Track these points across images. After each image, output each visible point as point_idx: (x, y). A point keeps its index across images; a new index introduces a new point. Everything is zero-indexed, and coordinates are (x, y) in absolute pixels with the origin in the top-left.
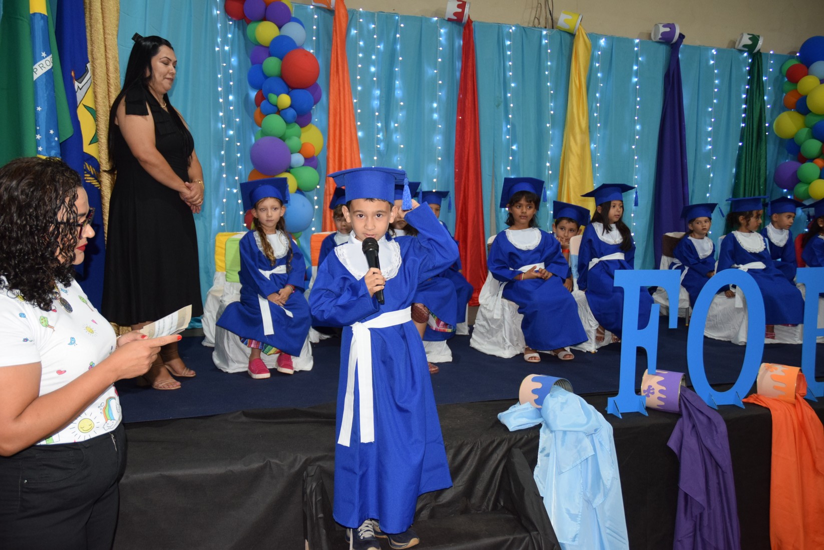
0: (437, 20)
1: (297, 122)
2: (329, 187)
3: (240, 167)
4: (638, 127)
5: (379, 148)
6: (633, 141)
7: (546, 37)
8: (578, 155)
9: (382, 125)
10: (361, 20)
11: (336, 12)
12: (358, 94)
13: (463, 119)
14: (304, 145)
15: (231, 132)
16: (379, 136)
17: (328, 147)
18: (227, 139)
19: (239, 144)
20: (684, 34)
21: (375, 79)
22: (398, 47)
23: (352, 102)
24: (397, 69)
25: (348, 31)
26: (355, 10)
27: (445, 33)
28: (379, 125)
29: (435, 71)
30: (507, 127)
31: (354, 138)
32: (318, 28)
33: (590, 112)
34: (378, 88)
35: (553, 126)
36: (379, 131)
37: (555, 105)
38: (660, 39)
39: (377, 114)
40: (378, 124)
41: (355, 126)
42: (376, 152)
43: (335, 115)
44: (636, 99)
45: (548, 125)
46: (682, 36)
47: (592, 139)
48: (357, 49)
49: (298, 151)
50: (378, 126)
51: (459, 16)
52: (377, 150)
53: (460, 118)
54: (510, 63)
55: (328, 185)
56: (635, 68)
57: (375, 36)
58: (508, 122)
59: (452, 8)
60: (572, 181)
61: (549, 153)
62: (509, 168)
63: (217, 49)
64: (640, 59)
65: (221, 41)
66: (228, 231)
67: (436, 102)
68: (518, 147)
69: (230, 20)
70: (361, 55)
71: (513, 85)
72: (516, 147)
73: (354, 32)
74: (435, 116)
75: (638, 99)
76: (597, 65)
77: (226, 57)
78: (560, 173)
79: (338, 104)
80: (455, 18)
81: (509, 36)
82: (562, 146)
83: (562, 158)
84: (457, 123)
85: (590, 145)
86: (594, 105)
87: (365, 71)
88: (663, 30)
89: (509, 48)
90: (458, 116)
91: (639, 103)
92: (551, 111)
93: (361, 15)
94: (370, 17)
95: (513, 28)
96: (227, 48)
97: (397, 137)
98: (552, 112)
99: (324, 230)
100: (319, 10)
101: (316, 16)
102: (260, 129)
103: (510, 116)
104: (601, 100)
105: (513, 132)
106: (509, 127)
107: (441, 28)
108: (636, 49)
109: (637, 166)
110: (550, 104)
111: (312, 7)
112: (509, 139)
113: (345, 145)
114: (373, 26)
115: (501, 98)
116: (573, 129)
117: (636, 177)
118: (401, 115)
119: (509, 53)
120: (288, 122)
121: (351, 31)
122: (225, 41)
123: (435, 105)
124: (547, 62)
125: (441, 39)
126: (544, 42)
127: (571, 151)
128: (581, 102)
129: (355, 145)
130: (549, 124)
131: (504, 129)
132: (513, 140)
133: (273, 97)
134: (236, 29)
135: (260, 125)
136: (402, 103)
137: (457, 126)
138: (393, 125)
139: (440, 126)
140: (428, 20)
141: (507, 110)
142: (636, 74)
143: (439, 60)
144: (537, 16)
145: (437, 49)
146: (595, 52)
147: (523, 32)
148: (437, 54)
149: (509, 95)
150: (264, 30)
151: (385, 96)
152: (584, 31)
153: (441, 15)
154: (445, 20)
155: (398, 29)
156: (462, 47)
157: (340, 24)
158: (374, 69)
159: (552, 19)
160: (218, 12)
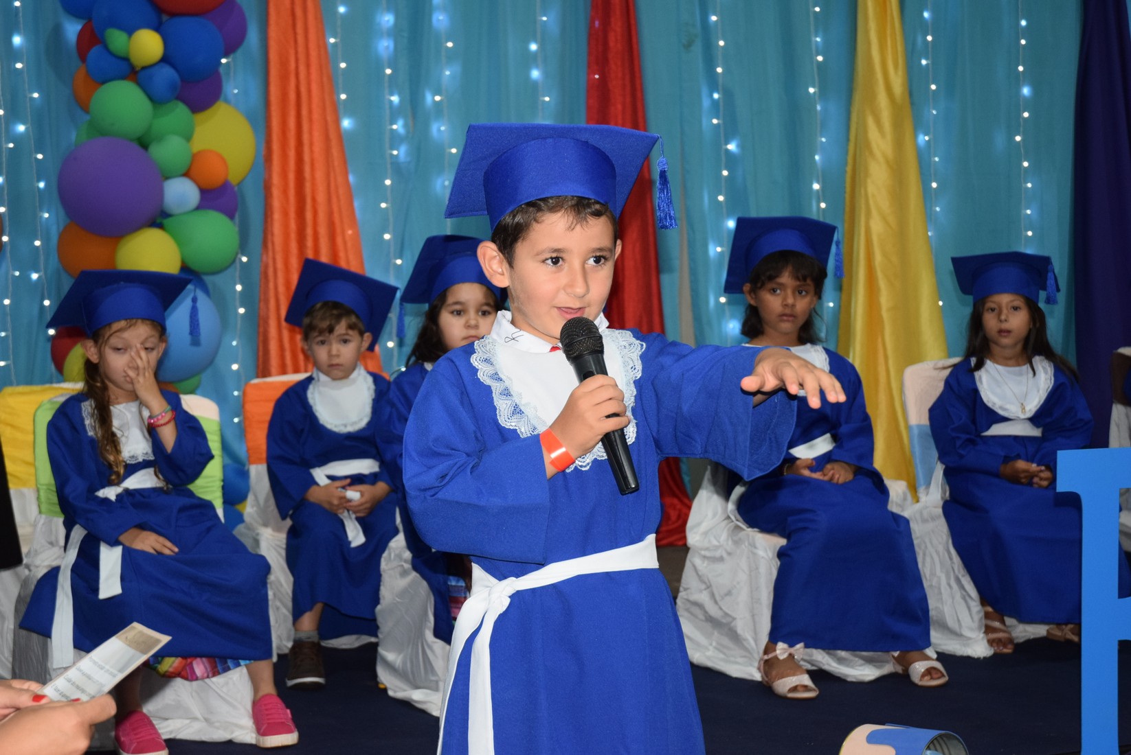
1: (180, 98)
2: (274, 260)
3: (46, 215)
4: (1026, 91)
5: (397, 156)
6: (1014, 125)
8: (887, 162)
9: (401, 101)
12: (339, 23)
13: (604, 78)
14: (195, 157)
15: (21, 128)
16: (395, 127)
17: (268, 158)
18: (11, 145)
19: (40, 156)
23: (325, 44)
28: (395, 99)
30: (711, 96)
31: (333, 136)
33: (912, 54)
34: (388, 10)
35: (823, 93)
36: (395, 114)
37: (825, 41)
39: (388, 71)
40: (392, 98)
41: (335, 104)
42: (389, 166)
43: (284, 78)
44: (1018, 24)
45: (811, 90)
47: (919, 124)
49: (184, 170)
50: (391, 102)
52: (392, 163)
53: (597, 76)
55: (270, 254)
58: (713, 84)
60: (877, 226)
61: (817, 157)
62: (721, 198)
66: (18, 384)
67: (536, 41)
68: (740, 146)
72: (738, 146)
74: (535, 74)
75: (1023, 23)
78: (847, 209)
79: (292, 52)
82: (848, 140)
83: (849, 169)
84: (588, 91)
85: (916, 137)
86: (919, 39)
90: (591, 72)
91: (1026, 33)
92: (818, 55)
97: (440, 129)
98: (820, 58)
99: (264, 372)
102: (88, 117)
103: (719, 70)
104: (935, 28)
105: (727, 108)
106: (716, 96)
109: (1029, 185)
110: (813, 39)
112: (718, 125)
113: (312, 151)
115: (694, 25)
116: (871, 98)
117: (1029, 212)
118: (448, 73)
120: (156, 100)
123: (533, 47)
127: (871, 153)
128: (889, 32)
129: (335, 152)
130: (814, 87)
131: (706, 103)
132: (730, 130)
133: (117, 39)
135: (85, 108)
136: (450, 44)
137: (589, 97)
138: (432, 98)
139: (547, 99)
141: (710, 56)
149: (713, 18)
151: (406, 25)
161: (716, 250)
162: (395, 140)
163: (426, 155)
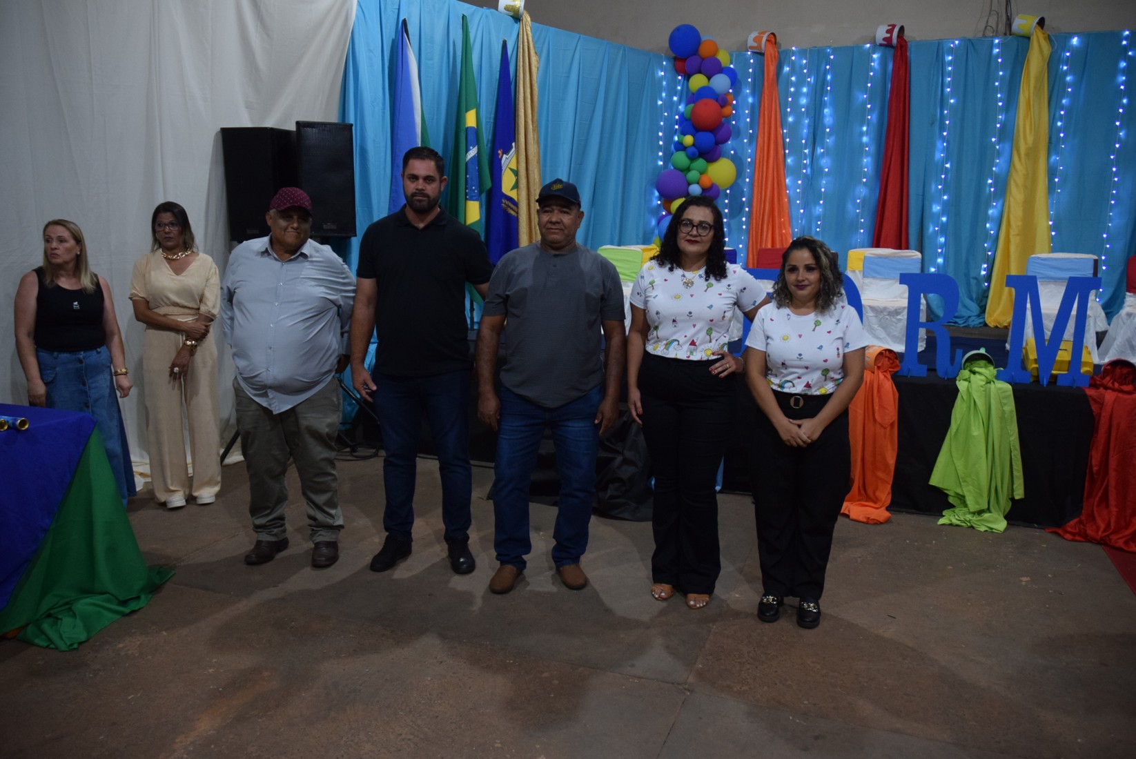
0: (869, 48)
1: (701, 157)
4: (1121, 134)
5: (805, 172)
6: (1111, 151)
7: (998, 46)
8: (1020, 171)
9: (809, 152)
10: (793, 58)
11: (766, 55)
12: (789, 124)
16: (806, 162)
21: (803, 110)
22: (829, 77)
23: (782, 132)
24: (826, 98)
25: (780, 68)
26: (789, 50)
27: (878, 57)
29: (865, 96)
30: (943, 144)
31: (780, 165)
32: (754, 71)
33: (1052, 120)
34: (806, 118)
35: (1000, 141)
36: (806, 157)
37: (1004, 117)
39: (804, 141)
40: (805, 151)
41: (783, 155)
43: (763, 146)
44: (1120, 102)
45: (993, 140)
47: (1052, 153)
48: (790, 84)
50: (805, 153)
51: (888, 40)
52: (803, 175)
54: (949, 79)
56: (1123, 64)
57: (805, 71)
58: (943, 139)
59: (881, 33)
60: (1012, 199)
62: (940, 187)
63: (660, 103)
64: (1130, 53)
65: (666, 95)
67: (865, 126)
68: (951, 165)
69: (679, 75)
70: (792, 89)
71: (952, 101)
73: (787, 69)
74: (865, 139)
75: (1123, 101)
76: (1065, 68)
77: (670, 105)
78: (1003, 189)
79: (766, 136)
80: (885, 43)
82: (1011, 160)
83: (1009, 173)
84: (885, 144)
85: (1049, 158)
86: (1058, 113)
87: (795, 104)
89: (950, 63)
91: (1124, 106)
92: (998, 124)
94: (802, 53)
95: (957, 42)
96: (675, 98)
100: (756, 55)
101: (752, 61)
103: (946, 134)
104: (1067, 107)
105: (947, 150)
106: (945, 144)
107: (874, 53)
108: (1124, 43)
109: (1116, 179)
110: (997, 118)
111: (749, 53)
112: (943, 157)
114: (805, 61)
115: (936, 115)
117: (1114, 192)
118: (828, 140)
119: (950, 68)
121: (783, 68)
122: (672, 92)
123: (865, 129)
124: (998, 72)
125: (873, 64)
126: (996, 51)
129: (781, 171)
130: (995, 138)
131: (939, 147)
132: (946, 160)
134: (686, 82)
136: (830, 130)
138: (820, 151)
139: (869, 149)
140: (859, 48)
141: (942, 128)
142: (1124, 72)
143: (869, 85)
144: (989, 24)
145: (868, 75)
146: (1060, 55)
147: (970, 45)
148: (867, 79)
149: (946, 112)
150: (698, 81)
151: (812, 124)
152: (1043, 34)
153: (873, 41)
154: (876, 47)
155: (828, 62)
156: (893, 70)
157: (768, 66)
158: (804, 101)
159: (1009, 23)
160: (663, 73)
161: (936, 208)
162: (805, 166)
163: (816, 172)
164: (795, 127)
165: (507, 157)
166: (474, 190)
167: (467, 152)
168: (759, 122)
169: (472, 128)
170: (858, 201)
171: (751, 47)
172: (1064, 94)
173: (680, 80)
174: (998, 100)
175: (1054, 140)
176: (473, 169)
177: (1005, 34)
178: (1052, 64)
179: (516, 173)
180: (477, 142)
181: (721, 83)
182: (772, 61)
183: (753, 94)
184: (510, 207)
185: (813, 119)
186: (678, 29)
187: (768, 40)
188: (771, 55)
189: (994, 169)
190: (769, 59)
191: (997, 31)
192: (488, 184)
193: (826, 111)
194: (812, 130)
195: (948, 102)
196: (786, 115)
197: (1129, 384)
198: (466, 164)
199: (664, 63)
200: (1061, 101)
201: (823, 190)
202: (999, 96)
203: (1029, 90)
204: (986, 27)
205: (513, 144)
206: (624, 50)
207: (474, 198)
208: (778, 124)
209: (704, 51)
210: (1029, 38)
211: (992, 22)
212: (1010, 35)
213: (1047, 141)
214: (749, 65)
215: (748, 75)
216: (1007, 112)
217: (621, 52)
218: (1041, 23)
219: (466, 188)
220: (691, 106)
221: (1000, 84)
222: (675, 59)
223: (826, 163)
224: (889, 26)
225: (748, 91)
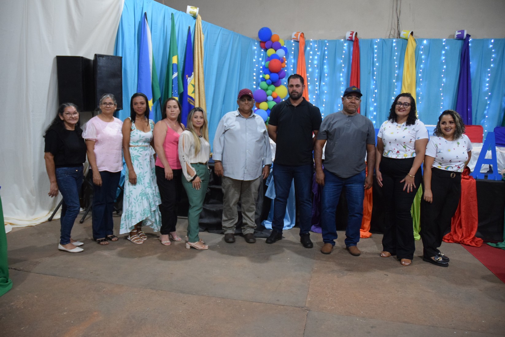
0: (343, 41)
4: (444, 80)
5: (316, 93)
6: (440, 87)
7: (395, 42)
9: (318, 84)
11: (300, 42)
12: (309, 72)
20: (469, 34)
21: (316, 66)
22: (326, 53)
23: (307, 75)
24: (325, 61)
25: (306, 48)
26: (309, 40)
27: (347, 45)
29: (341, 61)
30: (374, 82)
32: (295, 48)
33: (417, 73)
34: (317, 69)
35: (397, 81)
36: (317, 86)
37: (399, 72)
38: (456, 38)
39: (316, 79)
41: (308, 85)
46: (468, 36)
47: (417, 86)
48: (309, 55)
49: (271, 95)
50: (316, 84)
51: (351, 38)
56: (443, 52)
57: (316, 50)
58: (374, 80)
59: (348, 35)
62: (373, 100)
63: (254, 60)
64: (446, 48)
65: (257, 57)
67: (342, 73)
68: (377, 91)
69: (262, 49)
70: (311, 57)
71: (377, 64)
73: (308, 48)
74: (342, 79)
75: (445, 67)
76: (422, 52)
77: (258, 62)
80: (350, 39)
81: (376, 44)
82: (401, 89)
85: (416, 89)
86: (419, 71)
87: (312, 64)
88: (457, 33)
89: (376, 49)
90: (351, 78)
93: (311, 42)
94: (315, 42)
95: (379, 40)
96: (261, 59)
98: (396, 75)
100: (295, 42)
101: (294, 44)
103: (375, 78)
104: (423, 68)
105: (376, 85)
107: (345, 43)
108: (444, 43)
109: (443, 98)
110: (395, 72)
111: (292, 41)
112: (374, 87)
114: (316, 46)
115: (371, 70)
117: (442, 103)
118: (326, 79)
119: (376, 51)
122: (259, 56)
123: (341, 75)
124: (395, 53)
125: (344, 48)
126: (394, 44)
129: (307, 92)
130: (395, 80)
131: (372, 83)
132: (376, 88)
134: (265, 52)
136: (327, 75)
137: (350, 83)
138: (323, 83)
139: (343, 83)
140: (339, 41)
141: (373, 75)
142: (444, 55)
143: (343, 56)
144: (391, 33)
145: (342, 52)
146: (420, 47)
147: (384, 41)
148: (342, 54)
149: (375, 69)
150: (271, 52)
151: (319, 72)
152: (413, 38)
153: (345, 38)
154: (346, 40)
155: (326, 46)
156: (353, 50)
157: (301, 47)
158: (316, 62)
159: (399, 34)
160: (255, 48)
161: (372, 109)
162: (317, 90)
163: (321, 93)
164: (312, 74)
165: (190, 78)
166: (176, 92)
167: (173, 75)
168: (297, 71)
169: (175, 64)
170: (339, 105)
171: (293, 39)
172: (421, 63)
173: (262, 51)
174: (395, 65)
175: (418, 82)
176: (176, 83)
177: (397, 38)
178: (417, 51)
179: (194, 86)
180: (177, 71)
181: (281, 53)
182: (302, 45)
183: (294, 58)
184: (191, 101)
185: (320, 70)
186: (262, 29)
187: (301, 36)
188: (302, 42)
189: (395, 93)
190: (301, 44)
191: (394, 37)
192: (182, 90)
193: (325, 67)
194: (319, 75)
195: (375, 64)
196: (308, 68)
197: (467, 175)
198: (172, 80)
199: (256, 43)
200: (420, 66)
201: (324, 100)
202: (396, 63)
203: (408, 61)
204: (390, 35)
205: (193, 73)
206: (240, 36)
207: (176, 96)
208: (305, 71)
209: (273, 39)
210: (407, 40)
211: (392, 33)
212: (400, 38)
213: (415, 82)
214: (292, 46)
215: (292, 50)
216: (399, 70)
217: (238, 37)
218: (412, 33)
219: (172, 91)
220: (268, 62)
221: (396, 58)
222: (261, 42)
223: (325, 89)
224: (351, 32)
225: (292, 57)
